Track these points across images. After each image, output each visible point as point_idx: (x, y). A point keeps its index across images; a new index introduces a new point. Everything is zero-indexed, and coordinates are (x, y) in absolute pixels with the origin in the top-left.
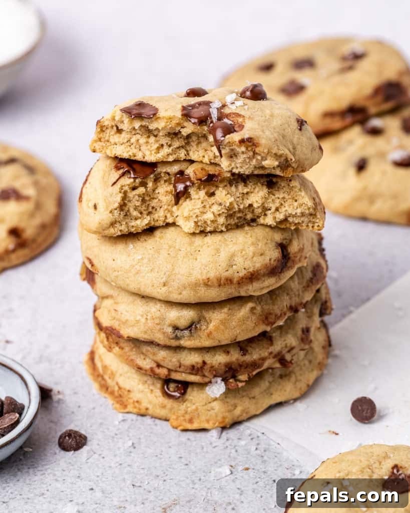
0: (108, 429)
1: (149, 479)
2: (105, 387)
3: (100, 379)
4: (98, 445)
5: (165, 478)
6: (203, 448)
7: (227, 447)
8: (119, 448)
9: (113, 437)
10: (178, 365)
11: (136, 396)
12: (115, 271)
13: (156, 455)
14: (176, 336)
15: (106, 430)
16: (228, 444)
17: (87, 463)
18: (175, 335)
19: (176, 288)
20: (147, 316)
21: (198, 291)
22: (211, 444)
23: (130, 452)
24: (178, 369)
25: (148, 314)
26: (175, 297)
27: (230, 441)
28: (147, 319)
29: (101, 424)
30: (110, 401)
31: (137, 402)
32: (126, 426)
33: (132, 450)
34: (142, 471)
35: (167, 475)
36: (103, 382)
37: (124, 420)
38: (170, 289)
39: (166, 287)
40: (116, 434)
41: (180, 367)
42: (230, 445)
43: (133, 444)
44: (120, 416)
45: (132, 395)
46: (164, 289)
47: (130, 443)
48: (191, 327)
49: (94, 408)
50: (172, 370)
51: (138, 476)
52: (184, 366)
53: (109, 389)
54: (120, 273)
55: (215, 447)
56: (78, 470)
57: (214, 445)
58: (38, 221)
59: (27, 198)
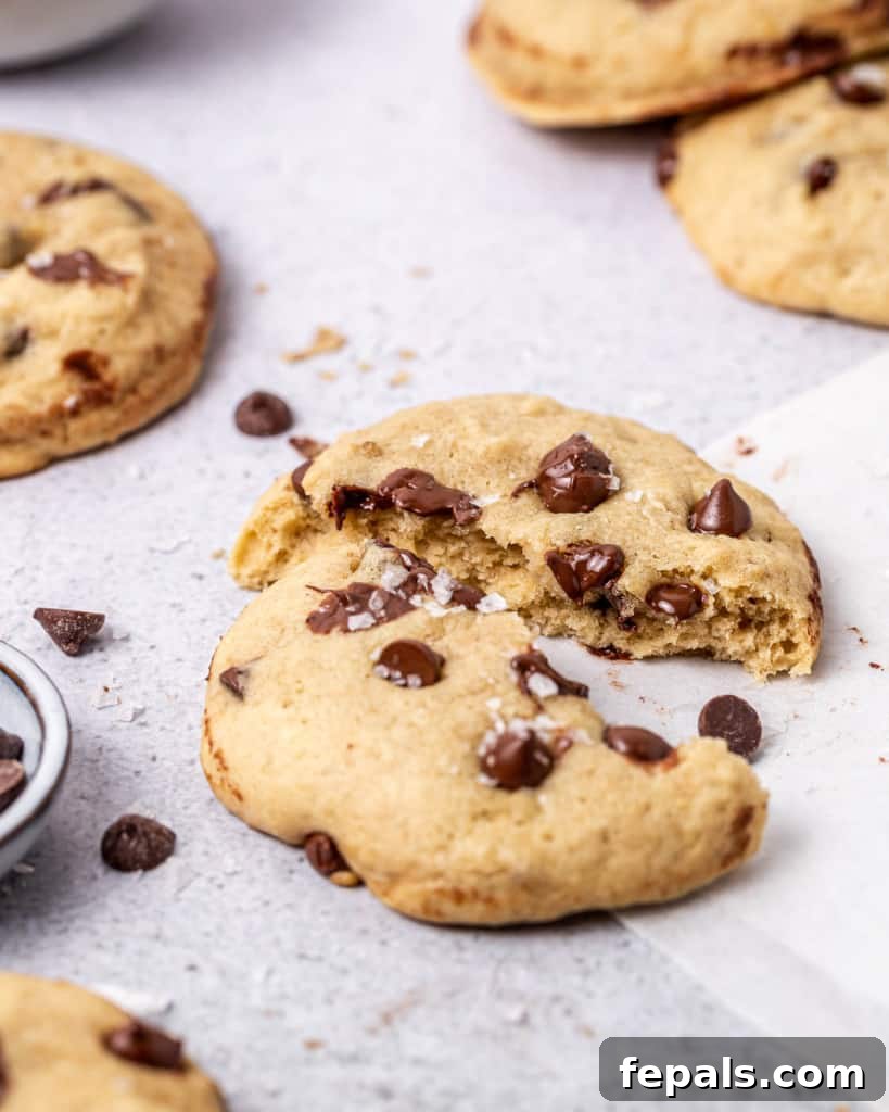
1: (341, 939)
4: (206, 853)
5: (385, 937)
17: (178, 900)
23: (290, 872)
33: (295, 865)
35: (389, 929)
51: (312, 933)
58: (144, 338)
59: (122, 279)
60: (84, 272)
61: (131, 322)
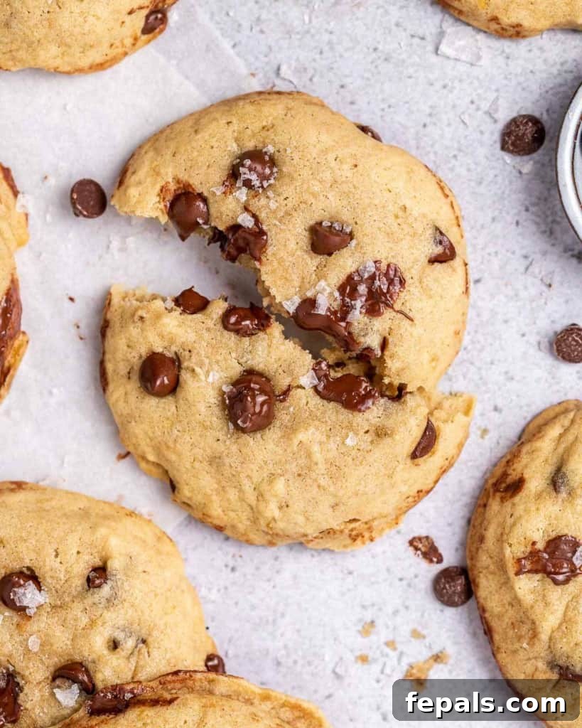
0: (469, 170)
1: (399, 54)
4: (482, 133)
5: (374, 55)
13: (392, 109)
15: (473, 166)
17: (497, 90)
23: (430, 115)
34: (411, 71)
35: (372, 62)
51: (417, 60)
56: (510, 74)
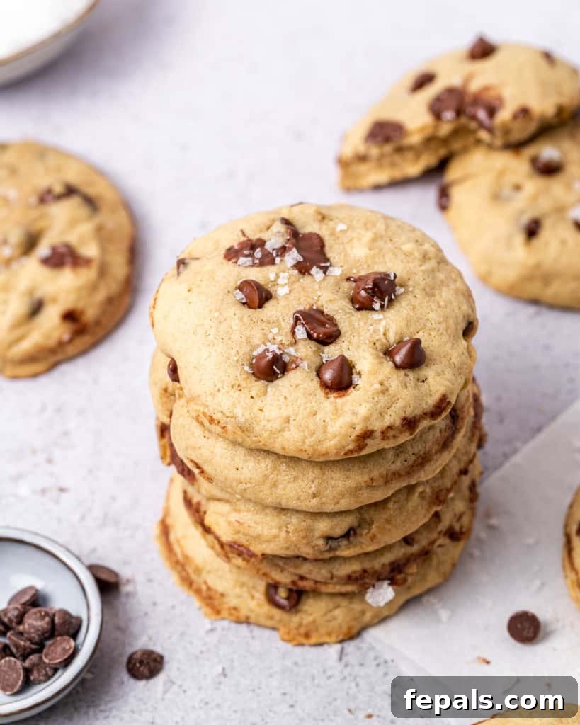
2: (188, 582)
3: (179, 568)
4: (178, 669)
6: (313, 679)
7: (345, 678)
8: (205, 676)
9: (197, 658)
10: (329, 576)
11: (232, 601)
12: (241, 483)
14: (330, 547)
16: (346, 672)
17: (163, 699)
18: (328, 546)
19: (331, 498)
20: (287, 528)
21: (359, 495)
22: (325, 671)
23: (220, 683)
24: (329, 581)
25: (289, 526)
26: (330, 508)
27: (349, 669)
28: (288, 532)
29: (183, 634)
30: (196, 602)
31: (235, 609)
32: (213, 638)
33: (222, 678)
36: (184, 574)
37: (212, 630)
38: (324, 500)
39: (317, 498)
40: (202, 652)
41: (332, 578)
42: (350, 675)
43: (224, 669)
44: (207, 624)
45: (226, 600)
46: (314, 501)
47: (219, 669)
48: (349, 534)
49: (173, 607)
50: (321, 583)
52: (337, 577)
53: (195, 586)
54: (248, 485)
55: (329, 677)
57: (329, 673)
58: (101, 296)
59: (87, 262)
60: (69, 259)
61: (93, 288)
